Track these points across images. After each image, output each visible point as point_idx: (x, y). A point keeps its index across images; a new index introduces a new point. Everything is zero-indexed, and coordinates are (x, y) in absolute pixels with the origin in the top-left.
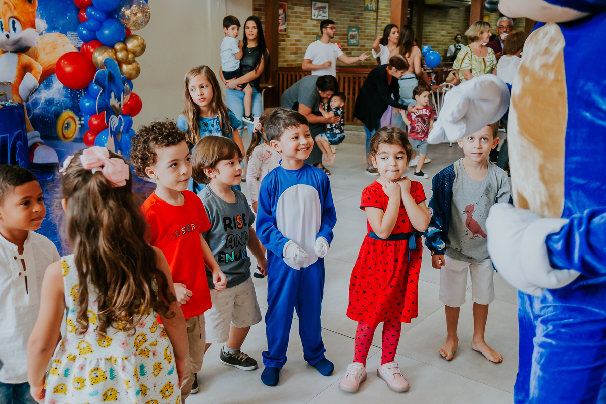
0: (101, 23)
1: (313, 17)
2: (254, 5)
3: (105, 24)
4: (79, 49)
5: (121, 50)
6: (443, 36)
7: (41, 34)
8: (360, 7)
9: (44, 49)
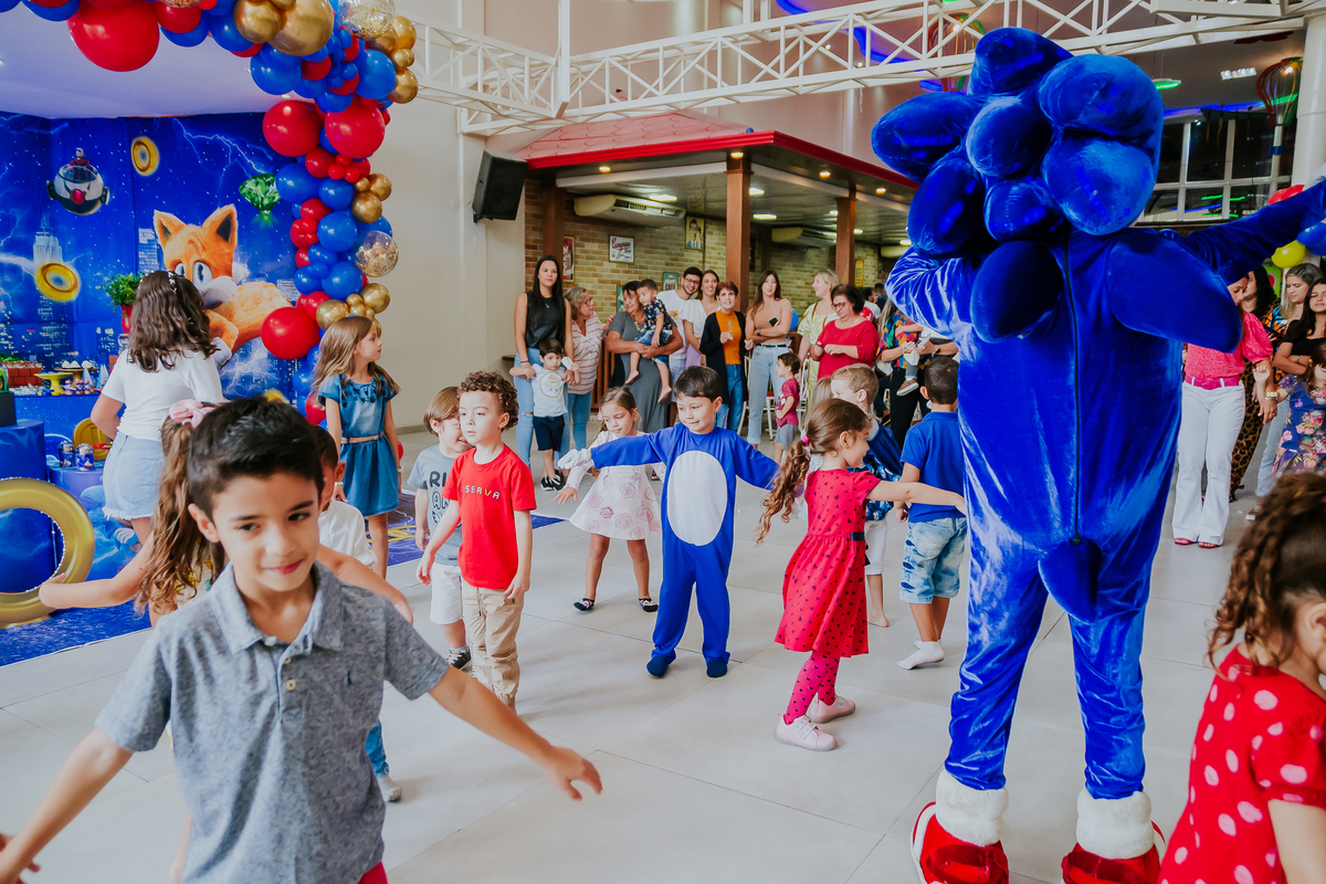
0: (330, 268)
1: (611, 259)
2: (526, 240)
3: (336, 270)
4: (293, 303)
5: (357, 304)
6: (799, 287)
7: (240, 283)
8: (679, 245)
9: (242, 304)
